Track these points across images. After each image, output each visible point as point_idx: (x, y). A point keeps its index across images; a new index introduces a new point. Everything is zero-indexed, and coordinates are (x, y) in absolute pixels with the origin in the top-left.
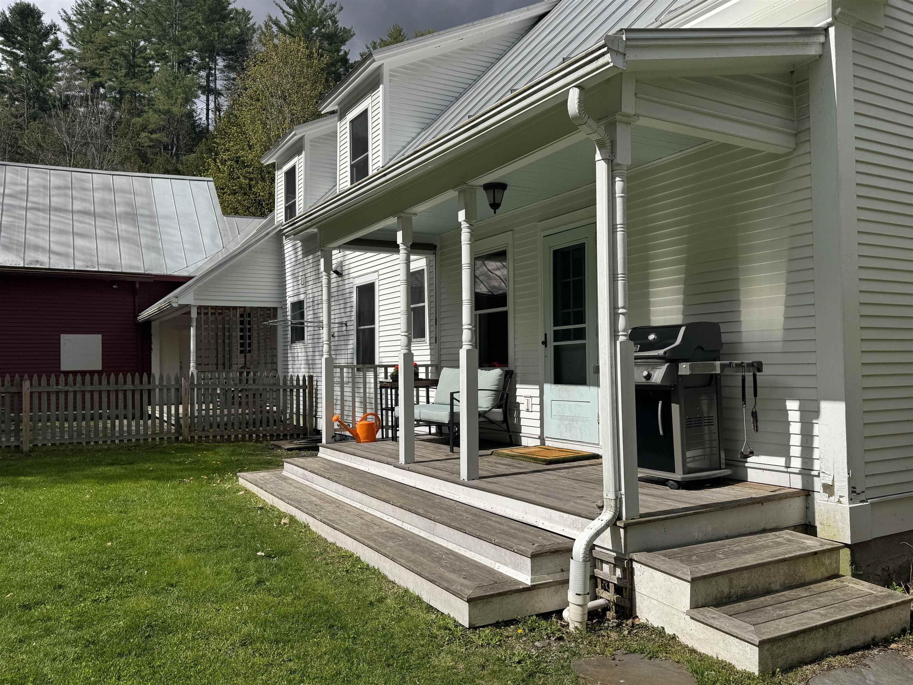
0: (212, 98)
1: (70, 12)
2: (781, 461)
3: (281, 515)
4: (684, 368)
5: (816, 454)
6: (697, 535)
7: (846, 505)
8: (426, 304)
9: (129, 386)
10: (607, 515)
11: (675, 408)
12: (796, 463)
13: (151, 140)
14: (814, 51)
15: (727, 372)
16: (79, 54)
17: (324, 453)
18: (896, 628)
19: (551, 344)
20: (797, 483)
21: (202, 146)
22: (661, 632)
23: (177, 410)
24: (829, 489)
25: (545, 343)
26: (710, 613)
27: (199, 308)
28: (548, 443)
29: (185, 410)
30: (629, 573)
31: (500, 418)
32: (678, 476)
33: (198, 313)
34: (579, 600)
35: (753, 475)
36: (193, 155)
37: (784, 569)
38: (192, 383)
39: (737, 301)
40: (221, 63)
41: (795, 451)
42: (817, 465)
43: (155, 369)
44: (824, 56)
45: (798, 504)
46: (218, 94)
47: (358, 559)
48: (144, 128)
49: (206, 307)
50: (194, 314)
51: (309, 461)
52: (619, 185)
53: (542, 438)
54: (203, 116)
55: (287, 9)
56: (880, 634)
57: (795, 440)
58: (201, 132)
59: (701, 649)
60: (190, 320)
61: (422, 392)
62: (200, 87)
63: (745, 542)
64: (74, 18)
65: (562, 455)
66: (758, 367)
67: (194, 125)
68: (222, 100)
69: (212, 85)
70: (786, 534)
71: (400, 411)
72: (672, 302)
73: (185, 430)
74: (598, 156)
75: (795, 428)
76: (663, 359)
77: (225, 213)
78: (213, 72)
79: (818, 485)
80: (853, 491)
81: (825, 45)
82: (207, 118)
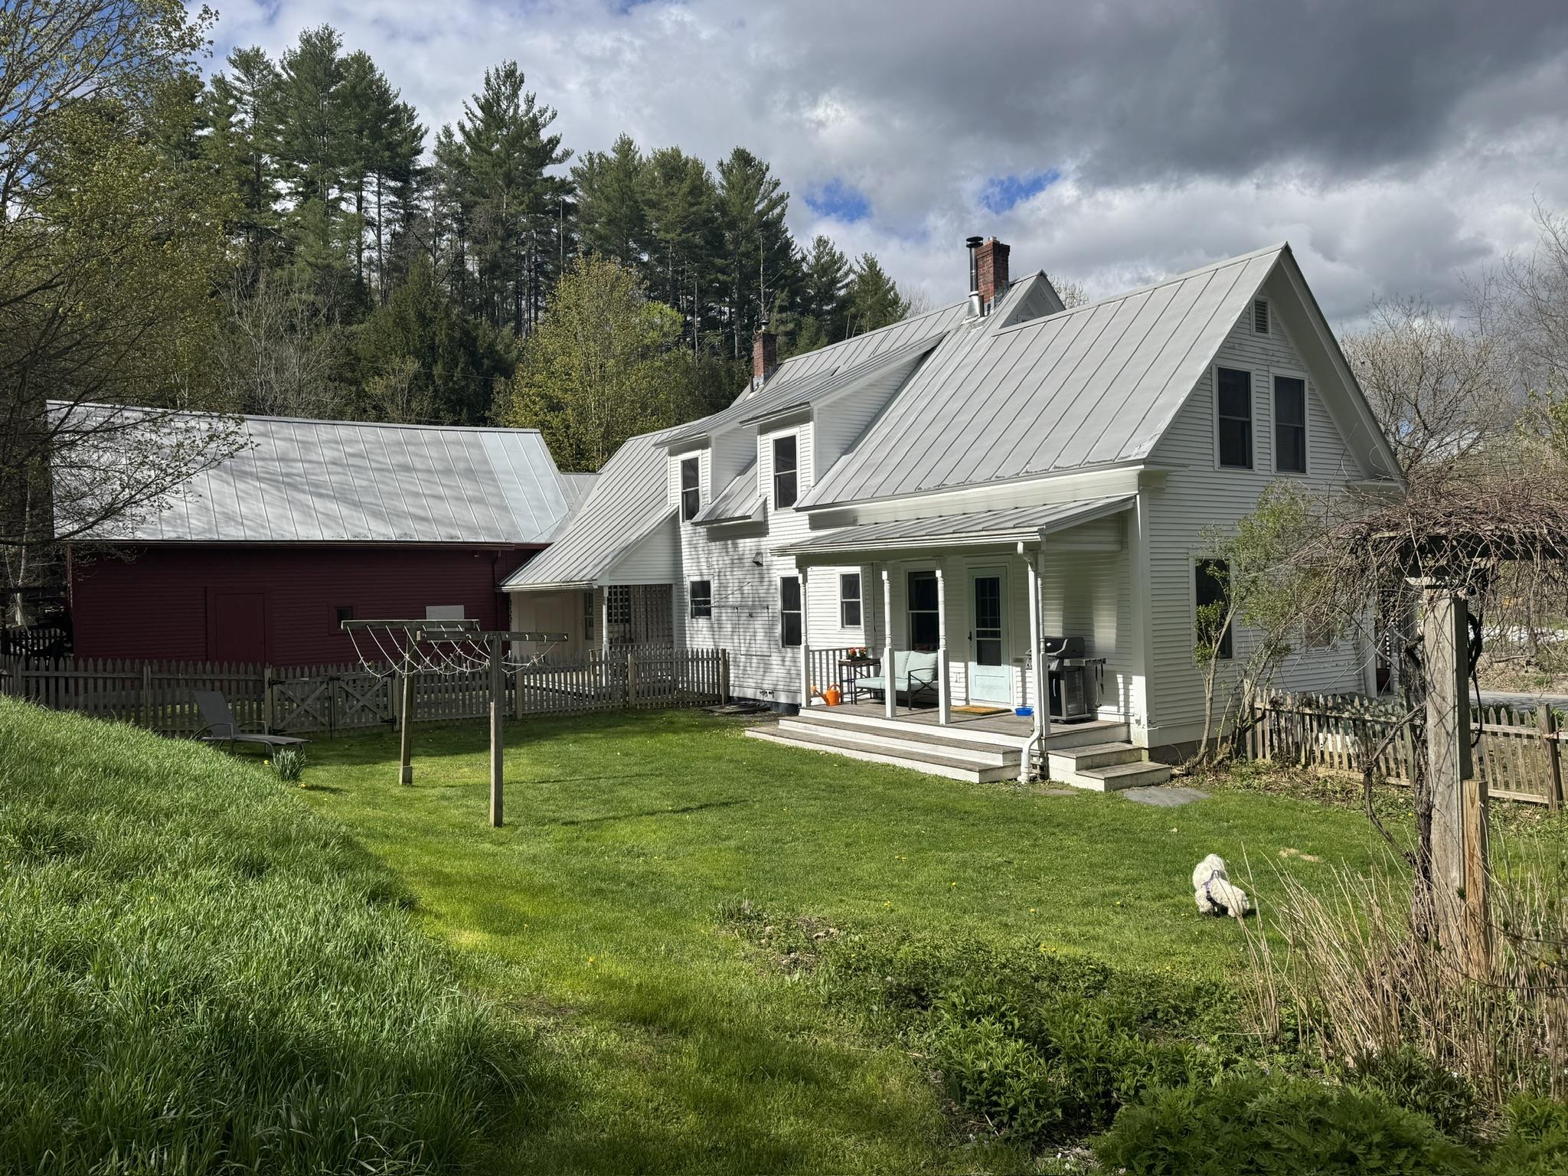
2: (1114, 709)
4: (1067, 662)
5: (1131, 705)
6: (1075, 743)
7: (1146, 729)
8: (861, 600)
10: (1036, 734)
11: (1062, 683)
12: (1122, 710)
13: (300, 301)
14: (1130, 506)
15: (1089, 665)
17: (806, 713)
18: (1163, 779)
19: (975, 639)
20: (1122, 720)
22: (1063, 783)
24: (1138, 722)
25: (970, 638)
26: (1084, 772)
28: (971, 703)
29: (632, 681)
30: (1046, 759)
32: (1064, 718)
33: (610, 593)
34: (1026, 770)
35: (1101, 717)
37: (1115, 756)
39: (1092, 619)
41: (1122, 704)
42: (1131, 710)
44: (1134, 508)
45: (1124, 729)
47: (894, 766)
48: (290, 283)
49: (615, 587)
50: (606, 594)
52: (1039, 582)
53: (967, 700)
55: (477, 111)
56: (1156, 781)
57: (1122, 698)
59: (1080, 787)
63: (1098, 747)
65: (989, 710)
66: (1104, 661)
70: (1117, 744)
72: (1056, 621)
74: (1030, 568)
75: (1121, 692)
76: (1057, 657)
77: (563, 467)
79: (1132, 720)
80: (1150, 722)
81: (1135, 503)
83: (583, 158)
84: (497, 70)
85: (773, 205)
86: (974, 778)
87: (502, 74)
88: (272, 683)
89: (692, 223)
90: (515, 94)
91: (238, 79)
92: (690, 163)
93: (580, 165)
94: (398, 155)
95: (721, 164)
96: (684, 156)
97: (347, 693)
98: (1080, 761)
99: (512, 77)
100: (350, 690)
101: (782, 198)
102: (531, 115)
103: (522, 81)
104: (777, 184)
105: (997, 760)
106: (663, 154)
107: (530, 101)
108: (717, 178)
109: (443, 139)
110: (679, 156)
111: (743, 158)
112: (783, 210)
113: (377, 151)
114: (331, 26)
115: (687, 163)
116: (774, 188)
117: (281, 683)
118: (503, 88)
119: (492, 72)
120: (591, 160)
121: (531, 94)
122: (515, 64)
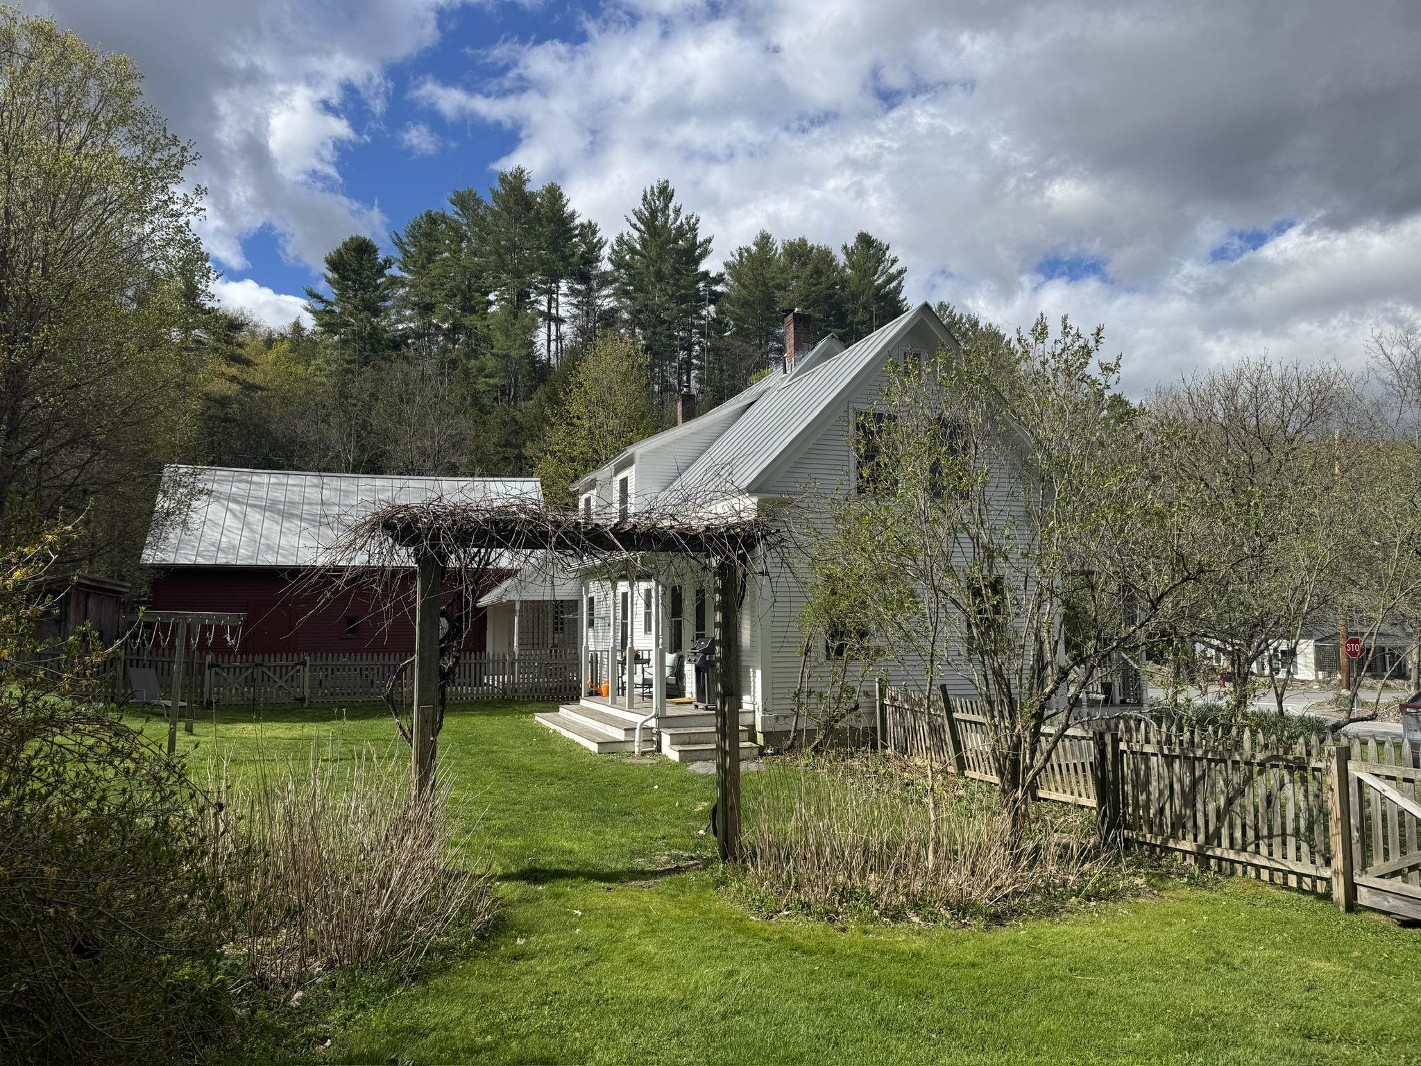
0: (553, 327)
1: (402, 234)
3: (548, 729)
9: (473, 661)
13: (488, 385)
16: (411, 281)
17: (583, 703)
20: (751, 708)
21: (541, 392)
23: (504, 678)
27: (522, 602)
29: (509, 678)
31: (674, 682)
33: (520, 608)
34: (638, 744)
36: (531, 402)
38: (514, 658)
40: (564, 286)
43: (489, 648)
45: (751, 715)
46: (559, 321)
48: (481, 370)
49: (527, 601)
50: (517, 607)
51: (573, 707)
54: (544, 351)
55: (639, 225)
58: (541, 368)
59: (671, 759)
60: (514, 611)
61: (639, 667)
62: (541, 313)
64: (405, 240)
67: (532, 359)
68: (564, 328)
69: (553, 311)
71: (626, 678)
73: (509, 692)
78: (555, 296)
82: (549, 351)
83: (735, 253)
84: (652, 188)
85: (891, 279)
86: (594, 748)
87: (656, 191)
88: (212, 666)
89: (815, 301)
90: (666, 207)
91: (457, 213)
92: (815, 251)
93: (732, 259)
94: (570, 264)
95: (845, 247)
96: (809, 244)
97: (269, 677)
98: (676, 738)
99: (665, 193)
100: (271, 674)
101: (900, 272)
102: (678, 223)
103: (672, 196)
104: (894, 261)
105: (620, 735)
106: (791, 244)
107: (677, 212)
108: (841, 259)
109: (616, 248)
110: (805, 245)
111: (865, 240)
112: (900, 283)
113: (554, 262)
114: (522, 166)
115: (812, 248)
116: (892, 265)
117: (218, 666)
118: (657, 202)
119: (648, 190)
120: (741, 255)
121: (678, 205)
122: (667, 182)
